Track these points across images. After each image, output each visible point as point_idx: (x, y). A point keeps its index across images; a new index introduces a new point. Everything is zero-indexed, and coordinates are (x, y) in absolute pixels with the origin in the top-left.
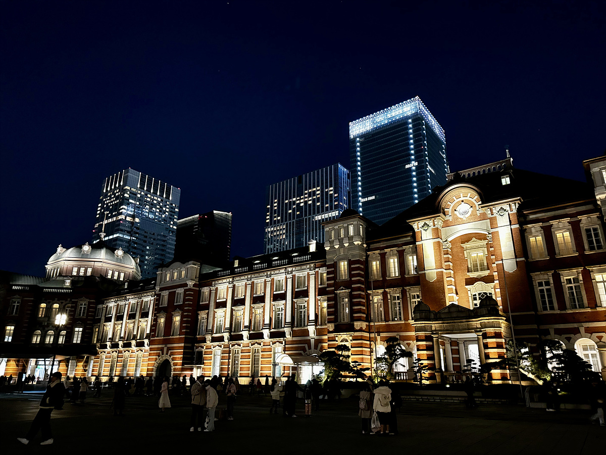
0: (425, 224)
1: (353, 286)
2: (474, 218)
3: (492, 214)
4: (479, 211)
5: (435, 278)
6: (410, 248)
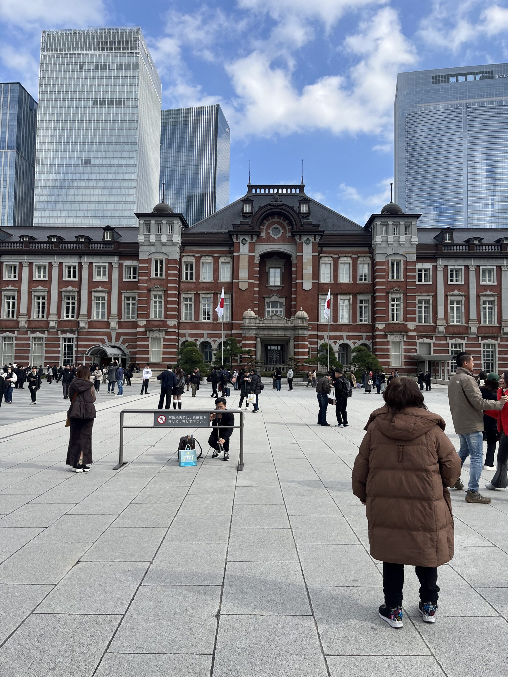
0: (244, 239)
1: (169, 285)
2: (283, 240)
3: (300, 240)
4: (289, 234)
5: (247, 287)
6: (225, 256)
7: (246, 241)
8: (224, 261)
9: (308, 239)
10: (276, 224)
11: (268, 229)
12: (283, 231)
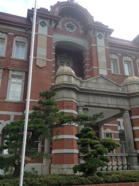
2: (77, 35)
3: (94, 34)
4: (81, 32)
5: (45, 65)
6: (21, 36)
7: (46, 24)
8: (19, 40)
9: (100, 35)
10: (71, 22)
11: (63, 23)
12: (76, 28)
